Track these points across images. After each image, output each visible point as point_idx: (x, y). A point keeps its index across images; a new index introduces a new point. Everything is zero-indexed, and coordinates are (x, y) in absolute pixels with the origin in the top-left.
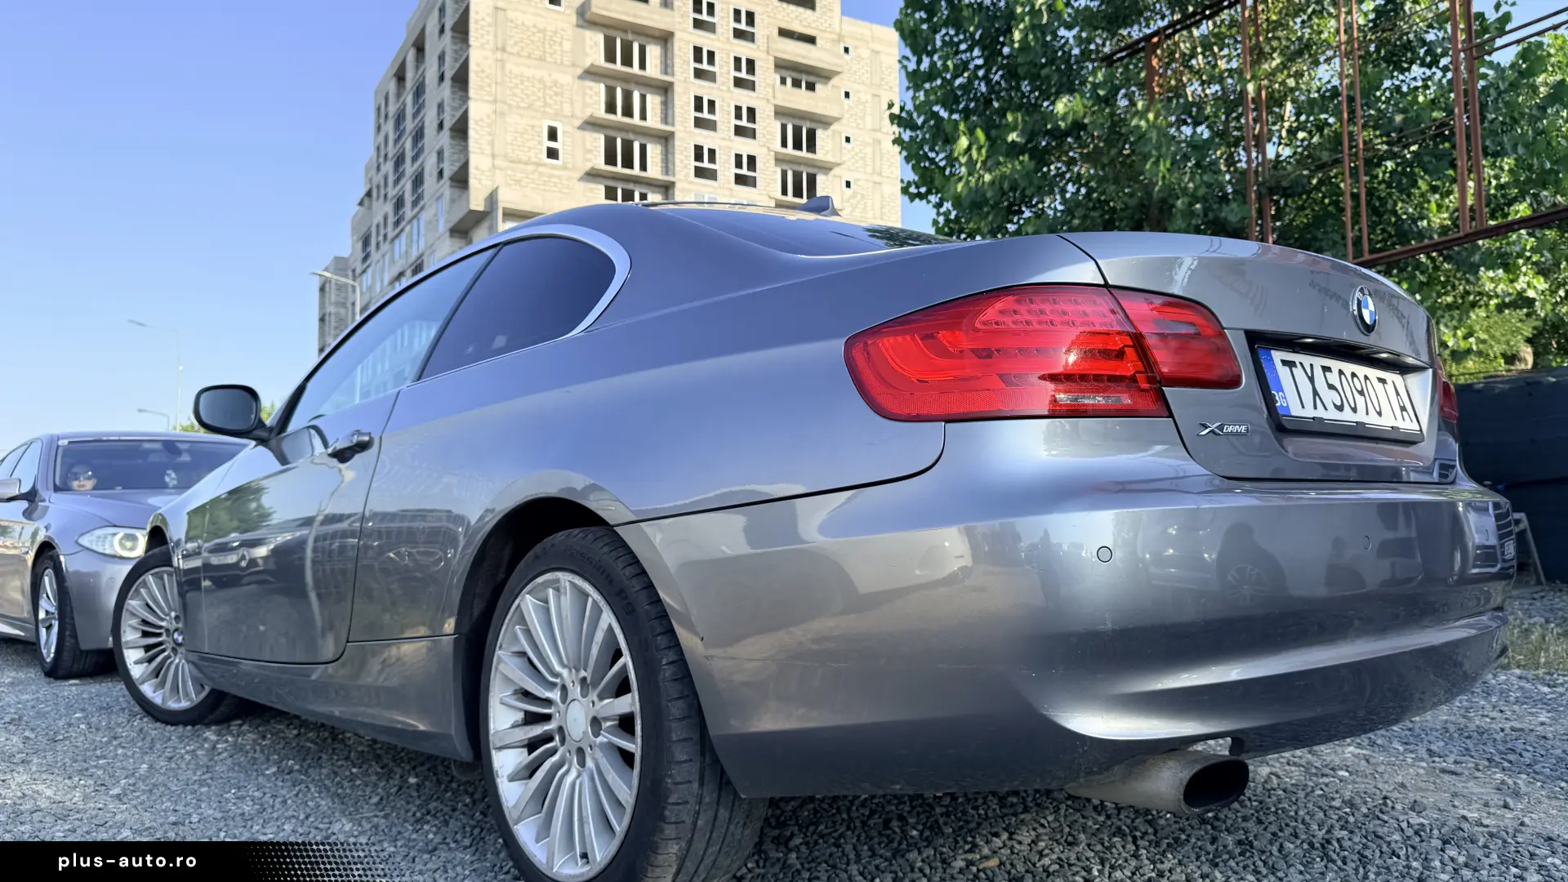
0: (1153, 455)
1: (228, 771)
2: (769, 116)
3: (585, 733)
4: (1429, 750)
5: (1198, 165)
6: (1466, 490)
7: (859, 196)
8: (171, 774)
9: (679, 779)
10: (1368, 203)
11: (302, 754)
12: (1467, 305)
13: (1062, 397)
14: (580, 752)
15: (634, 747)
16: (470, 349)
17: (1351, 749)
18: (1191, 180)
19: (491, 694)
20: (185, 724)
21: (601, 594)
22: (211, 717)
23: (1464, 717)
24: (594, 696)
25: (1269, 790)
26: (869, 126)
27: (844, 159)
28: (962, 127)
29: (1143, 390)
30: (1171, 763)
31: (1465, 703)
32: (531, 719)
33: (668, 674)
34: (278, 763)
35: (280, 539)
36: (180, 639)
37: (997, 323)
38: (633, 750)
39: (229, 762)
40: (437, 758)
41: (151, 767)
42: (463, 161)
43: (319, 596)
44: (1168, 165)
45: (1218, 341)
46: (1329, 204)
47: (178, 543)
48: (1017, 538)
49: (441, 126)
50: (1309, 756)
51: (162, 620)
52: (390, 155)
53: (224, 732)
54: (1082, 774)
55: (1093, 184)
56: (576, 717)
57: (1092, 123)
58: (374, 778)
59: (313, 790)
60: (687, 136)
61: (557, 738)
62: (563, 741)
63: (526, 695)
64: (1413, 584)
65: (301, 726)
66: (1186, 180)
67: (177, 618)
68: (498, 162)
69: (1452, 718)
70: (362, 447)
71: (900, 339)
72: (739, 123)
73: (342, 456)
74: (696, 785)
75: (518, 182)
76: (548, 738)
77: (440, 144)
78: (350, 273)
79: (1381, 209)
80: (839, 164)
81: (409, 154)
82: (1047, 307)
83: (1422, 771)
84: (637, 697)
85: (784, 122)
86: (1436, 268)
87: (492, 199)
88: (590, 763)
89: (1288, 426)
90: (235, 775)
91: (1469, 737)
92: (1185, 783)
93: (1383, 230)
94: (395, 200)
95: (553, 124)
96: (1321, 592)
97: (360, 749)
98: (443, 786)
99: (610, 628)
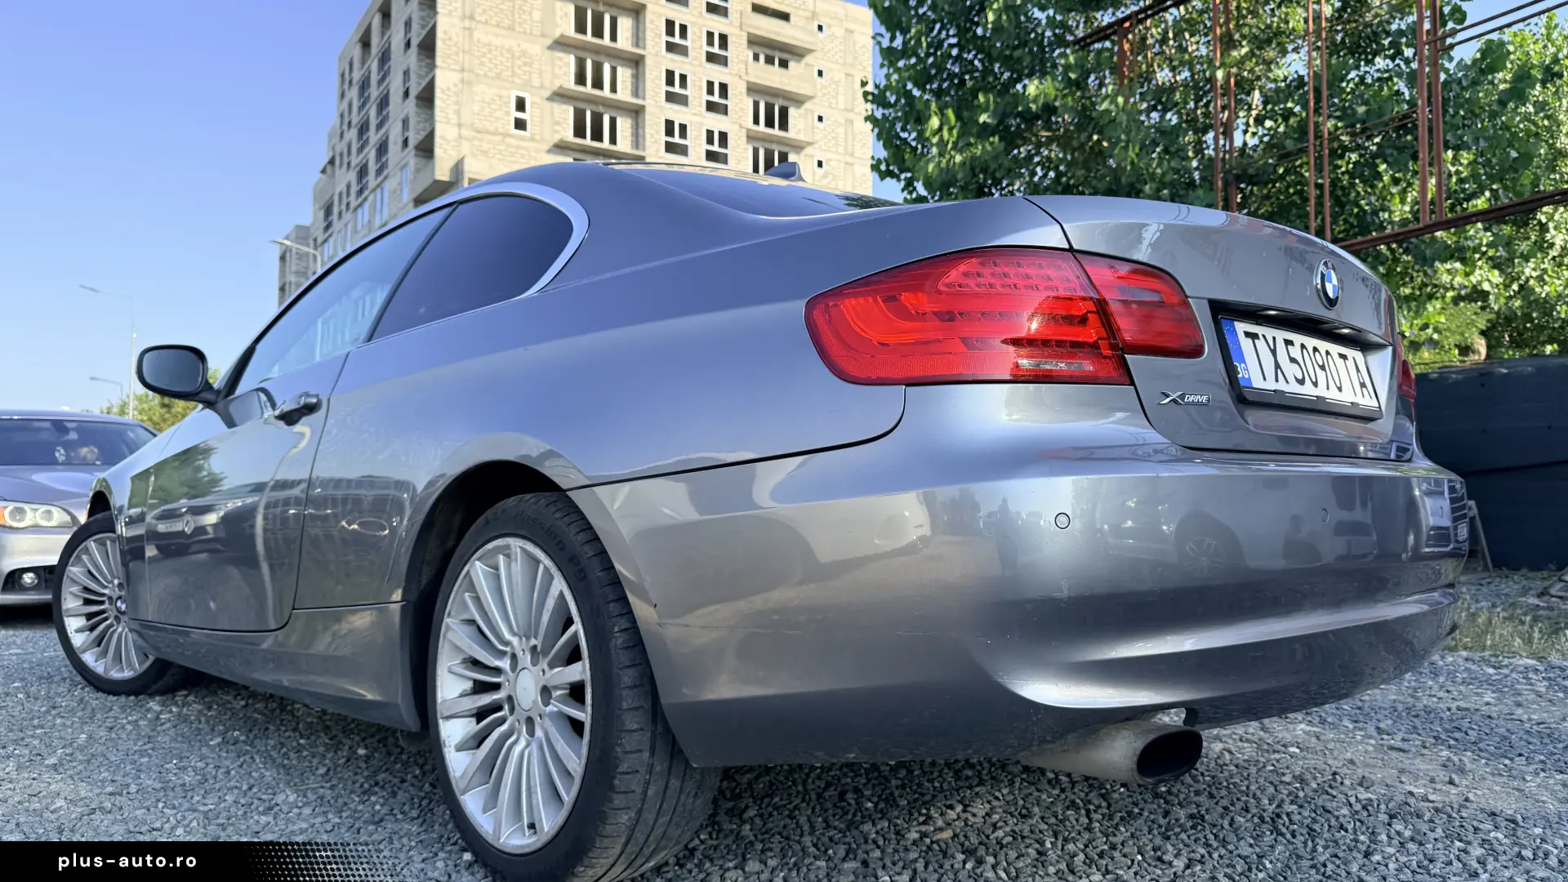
0: (1113, 422)
1: (171, 741)
2: (741, 93)
3: (535, 702)
4: (1378, 728)
5: (1166, 151)
6: (1422, 467)
7: (831, 177)
8: (109, 744)
9: (628, 748)
10: (1331, 193)
11: (250, 726)
12: (1424, 297)
13: (1025, 363)
14: (530, 721)
15: (584, 715)
16: (422, 310)
17: (1302, 726)
18: (1159, 165)
19: (439, 662)
20: (128, 694)
21: (553, 559)
22: (155, 687)
23: (1413, 697)
24: (544, 664)
25: (1221, 766)
26: (842, 106)
27: (816, 138)
28: (933, 106)
29: (1105, 357)
30: (1125, 733)
31: (1413, 684)
32: (480, 688)
33: (619, 641)
34: (224, 734)
35: (230, 505)
36: (123, 607)
37: (960, 286)
38: (583, 719)
39: (172, 732)
40: (387, 730)
41: (90, 737)
42: (429, 130)
43: (271, 567)
44: (1137, 150)
45: (1182, 310)
46: (1294, 194)
47: (121, 509)
48: (976, 507)
49: (406, 94)
50: (1262, 733)
51: (105, 587)
52: (354, 123)
53: (168, 703)
54: (1036, 743)
55: (1062, 168)
56: (526, 686)
57: (1062, 106)
58: (321, 749)
59: (258, 761)
60: (658, 110)
61: (506, 707)
62: (512, 710)
63: (475, 663)
64: (1370, 558)
65: (249, 697)
66: (1154, 165)
67: (120, 585)
68: (464, 132)
69: (1401, 698)
70: (310, 409)
71: (861, 300)
72: (710, 98)
73: (290, 418)
74: (646, 754)
75: (485, 153)
76: (498, 707)
77: (406, 111)
78: (311, 243)
79: (1343, 199)
80: (810, 144)
81: (373, 122)
82: (1011, 271)
83: (1371, 748)
84: (588, 665)
85: (757, 99)
86: (1396, 260)
87: (458, 169)
88: (539, 733)
89: (1250, 398)
90: (178, 745)
91: (1417, 716)
92: (1138, 753)
93: (1345, 221)
94: (358, 169)
95: (521, 94)
96: (1280, 564)
97: (309, 720)
98: (393, 758)
99: (561, 595)
